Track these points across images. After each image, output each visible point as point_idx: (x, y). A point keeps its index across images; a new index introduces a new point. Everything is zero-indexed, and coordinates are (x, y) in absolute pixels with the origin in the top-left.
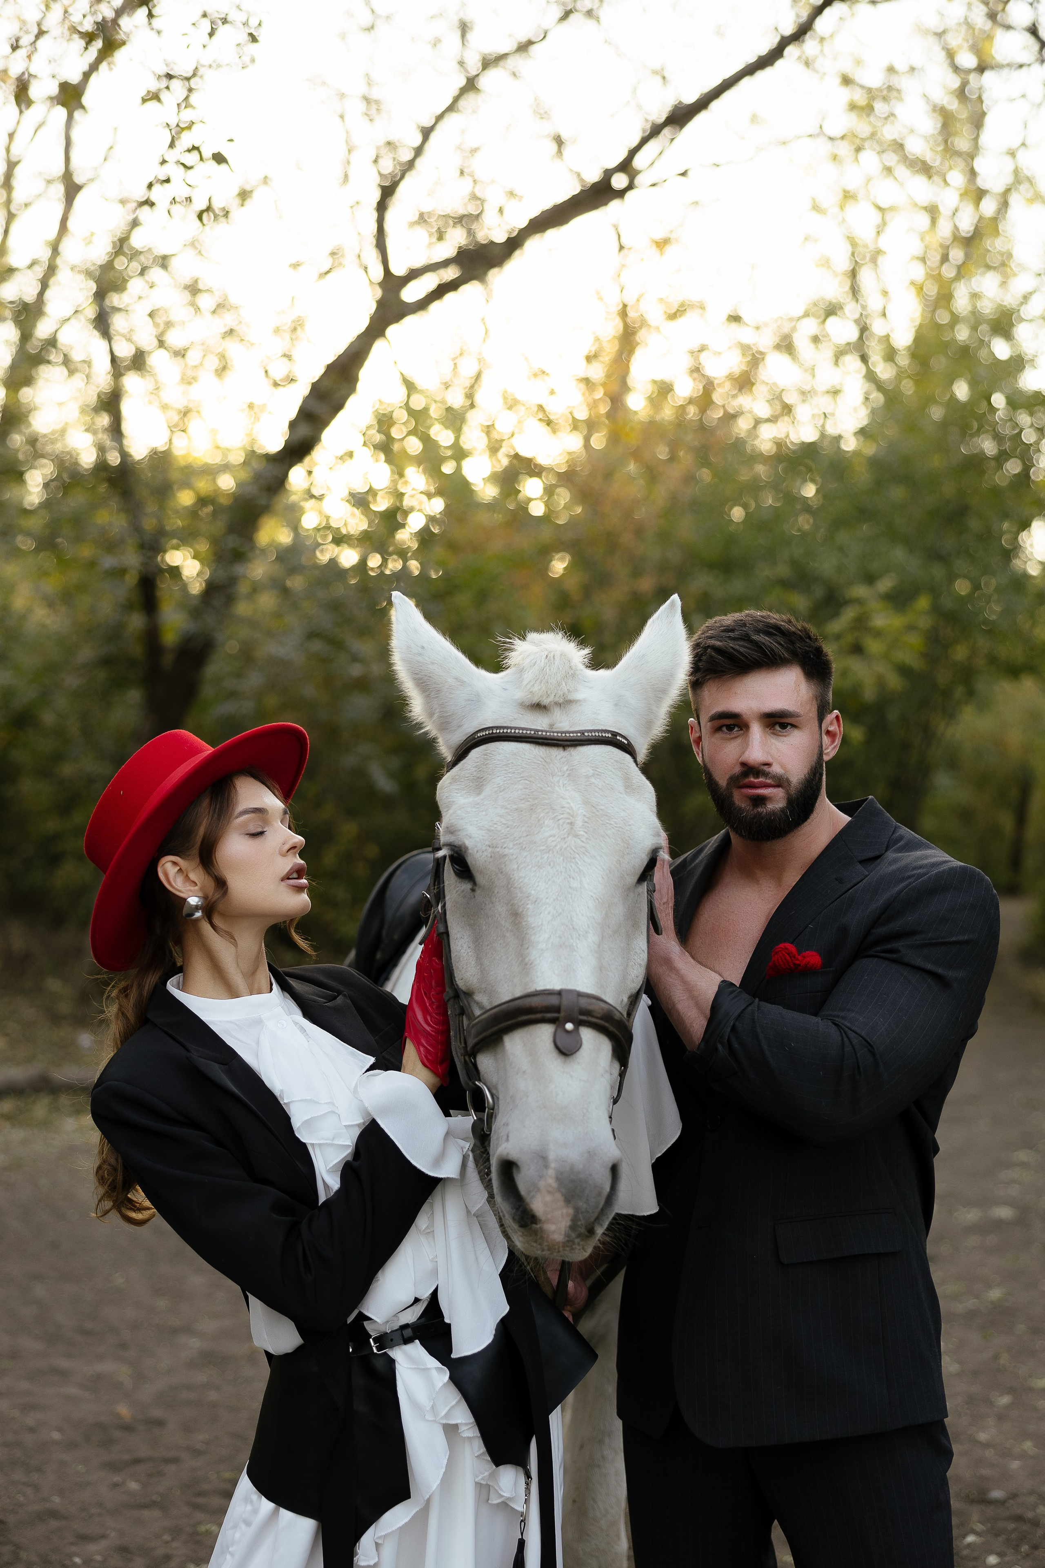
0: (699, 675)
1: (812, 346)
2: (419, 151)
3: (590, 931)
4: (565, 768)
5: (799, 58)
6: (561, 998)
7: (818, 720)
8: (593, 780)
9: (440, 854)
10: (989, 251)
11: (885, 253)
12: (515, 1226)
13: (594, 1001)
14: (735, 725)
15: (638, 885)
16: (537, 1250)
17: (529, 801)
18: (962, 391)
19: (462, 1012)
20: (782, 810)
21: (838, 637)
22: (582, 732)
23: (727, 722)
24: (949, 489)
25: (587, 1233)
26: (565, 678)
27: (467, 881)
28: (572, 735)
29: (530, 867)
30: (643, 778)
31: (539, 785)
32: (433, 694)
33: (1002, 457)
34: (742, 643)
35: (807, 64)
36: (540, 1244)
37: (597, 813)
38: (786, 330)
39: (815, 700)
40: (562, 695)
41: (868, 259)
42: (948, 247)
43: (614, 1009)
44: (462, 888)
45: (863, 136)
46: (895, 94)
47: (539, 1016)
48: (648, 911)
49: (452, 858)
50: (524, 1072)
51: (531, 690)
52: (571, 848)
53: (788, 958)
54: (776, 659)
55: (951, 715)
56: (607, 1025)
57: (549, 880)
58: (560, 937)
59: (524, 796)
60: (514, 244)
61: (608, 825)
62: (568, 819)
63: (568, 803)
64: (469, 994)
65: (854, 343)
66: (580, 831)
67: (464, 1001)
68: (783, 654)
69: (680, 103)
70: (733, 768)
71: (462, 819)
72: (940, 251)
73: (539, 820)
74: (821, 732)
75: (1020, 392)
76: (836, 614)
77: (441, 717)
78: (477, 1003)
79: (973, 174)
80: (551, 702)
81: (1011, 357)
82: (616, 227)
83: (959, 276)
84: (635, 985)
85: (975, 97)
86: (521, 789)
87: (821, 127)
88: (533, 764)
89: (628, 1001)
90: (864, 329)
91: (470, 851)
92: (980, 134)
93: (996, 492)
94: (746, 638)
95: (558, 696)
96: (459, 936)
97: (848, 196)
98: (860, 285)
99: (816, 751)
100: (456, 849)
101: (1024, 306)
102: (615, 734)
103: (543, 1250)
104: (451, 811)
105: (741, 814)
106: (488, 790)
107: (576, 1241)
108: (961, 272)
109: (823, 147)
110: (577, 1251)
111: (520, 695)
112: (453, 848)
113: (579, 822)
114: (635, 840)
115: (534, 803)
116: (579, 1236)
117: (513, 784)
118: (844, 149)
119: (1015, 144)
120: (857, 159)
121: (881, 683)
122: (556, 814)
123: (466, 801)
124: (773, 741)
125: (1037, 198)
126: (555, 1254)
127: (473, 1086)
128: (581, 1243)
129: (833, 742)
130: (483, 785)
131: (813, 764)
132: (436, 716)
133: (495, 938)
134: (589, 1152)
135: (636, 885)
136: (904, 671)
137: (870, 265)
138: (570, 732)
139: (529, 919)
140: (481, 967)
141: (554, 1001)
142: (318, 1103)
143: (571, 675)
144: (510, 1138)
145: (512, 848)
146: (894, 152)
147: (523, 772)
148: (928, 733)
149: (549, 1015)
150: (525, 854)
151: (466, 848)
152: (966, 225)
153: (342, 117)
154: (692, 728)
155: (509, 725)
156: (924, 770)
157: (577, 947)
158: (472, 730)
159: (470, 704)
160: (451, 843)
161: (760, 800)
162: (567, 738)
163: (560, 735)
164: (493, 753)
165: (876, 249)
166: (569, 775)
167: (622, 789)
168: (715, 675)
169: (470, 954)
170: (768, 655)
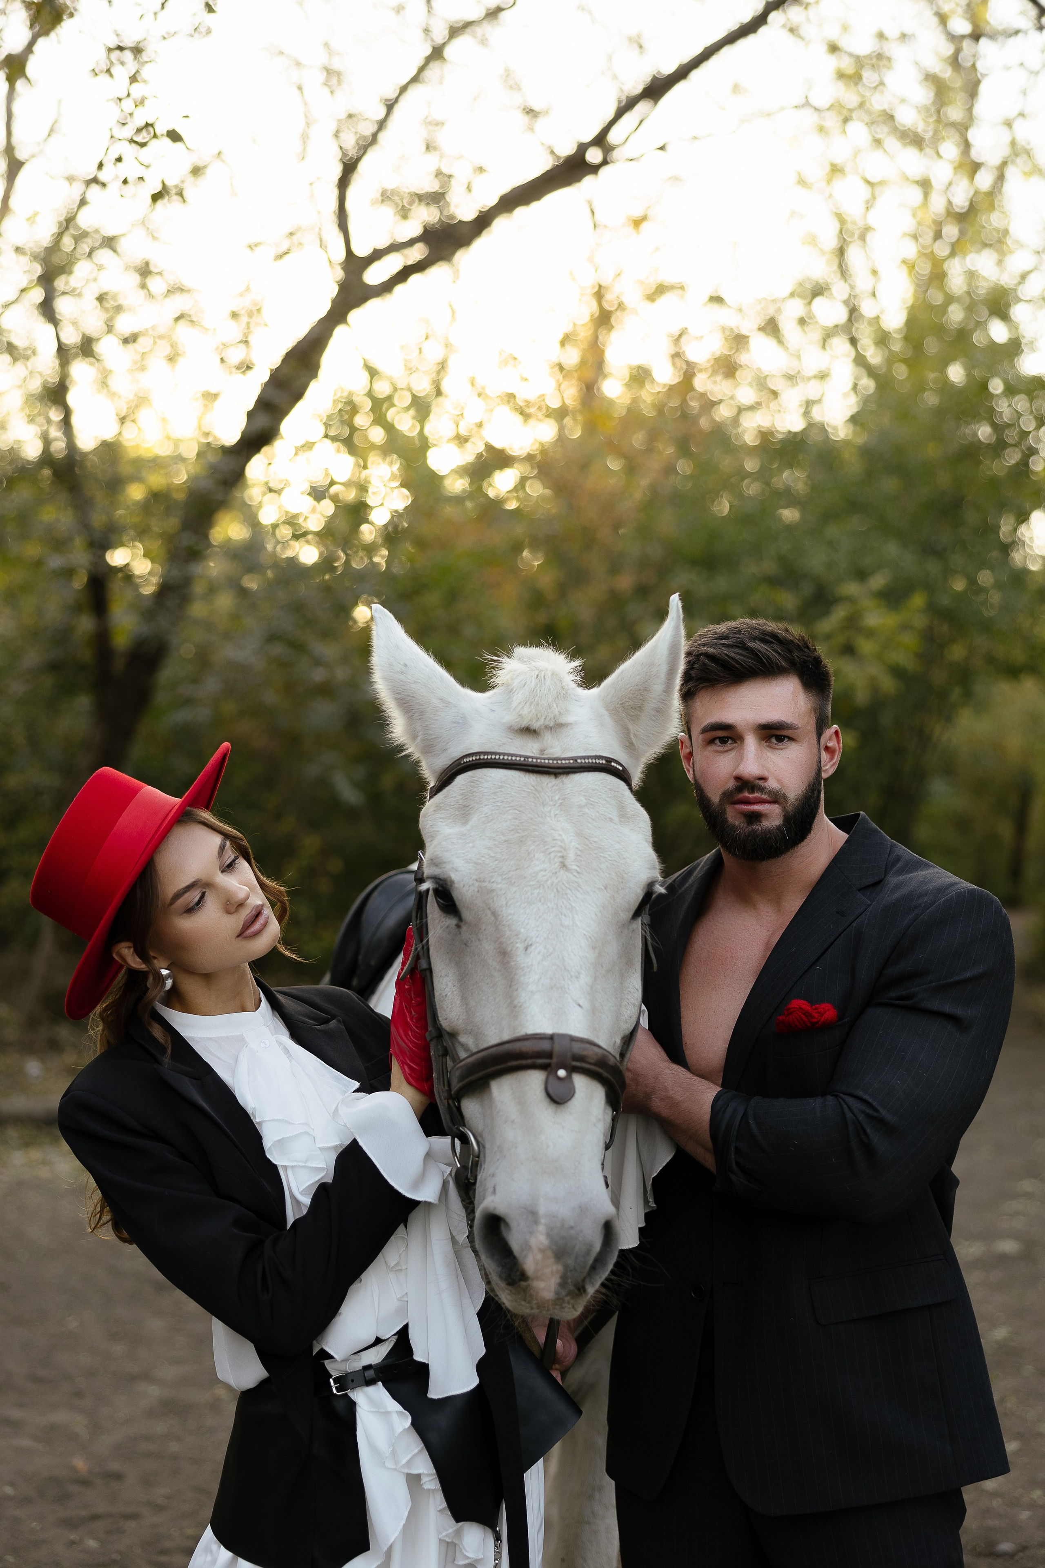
0: (690, 685)
1: (798, 328)
2: (382, 124)
3: (583, 972)
4: (557, 797)
5: (784, 26)
6: (553, 1043)
7: (817, 734)
8: (586, 810)
9: (424, 887)
10: (984, 227)
11: (874, 229)
12: (503, 1284)
13: (588, 1046)
14: (728, 738)
15: (632, 921)
16: (526, 1309)
17: (518, 833)
18: (956, 373)
19: (446, 1053)
20: (779, 828)
21: (828, 637)
22: (575, 759)
23: (720, 734)
24: (944, 480)
25: (577, 1291)
26: (557, 700)
27: (452, 917)
28: (564, 762)
29: (519, 903)
30: (638, 806)
31: (529, 815)
32: (416, 714)
33: (999, 447)
34: (737, 650)
35: (792, 30)
36: (529, 1302)
37: (590, 846)
38: (771, 312)
39: (813, 712)
40: (552, 718)
41: (856, 236)
42: (941, 222)
43: (608, 1054)
44: (447, 924)
45: (851, 107)
46: (885, 62)
47: (529, 1061)
48: (642, 946)
49: (436, 892)
50: (513, 1121)
51: (520, 713)
52: (563, 884)
53: (805, 1019)
54: (773, 667)
55: (948, 719)
56: (600, 1070)
57: (540, 917)
58: (551, 979)
59: (513, 827)
60: (483, 221)
61: (601, 858)
62: (560, 852)
63: (560, 835)
64: (453, 1035)
65: (843, 326)
66: (572, 865)
67: (447, 1042)
68: (781, 663)
69: (659, 73)
70: (726, 783)
71: (447, 851)
72: (933, 227)
73: (529, 853)
74: (820, 747)
75: (1019, 377)
76: (826, 613)
77: (425, 740)
78: (462, 1045)
79: (967, 146)
80: (541, 726)
81: (1010, 339)
82: (590, 203)
83: (953, 254)
84: (629, 1026)
85: (969, 64)
86: (510, 820)
87: (807, 98)
88: (523, 793)
89: (621, 1042)
90: (853, 312)
91: (456, 885)
92: (974, 103)
93: (994, 483)
94: (742, 645)
95: (548, 719)
96: (443, 974)
97: (836, 170)
98: (849, 264)
99: (815, 766)
100: (441, 882)
101: (1021, 286)
102: (609, 760)
103: (532, 1308)
104: (435, 842)
105: (734, 832)
106: (475, 820)
107: (567, 1299)
108: (955, 249)
109: (809, 118)
110: (566, 1310)
111: (509, 718)
112: (438, 881)
113: (571, 855)
114: (630, 874)
115: (524, 834)
116: (569, 1293)
117: (501, 813)
118: (832, 121)
119: (1013, 114)
120: (844, 131)
121: (874, 686)
122: (547, 847)
123: (452, 831)
124: (769, 754)
125: (1036, 171)
126: (544, 1312)
127: (458, 1132)
128: (572, 1301)
129: (832, 758)
130: (469, 814)
131: (812, 780)
132: (419, 738)
133: (482, 977)
134: (581, 1207)
135: (630, 922)
136: (897, 672)
137: (859, 242)
138: (561, 759)
139: (518, 959)
140: (466, 1008)
141: (546, 1046)
142: (291, 1123)
143: (563, 695)
144: (497, 1190)
145: (501, 883)
146: (884, 123)
147: (512, 801)
148: (923, 737)
149: (540, 1061)
150: (514, 889)
151: (452, 882)
152: (961, 200)
153: (300, 88)
154: (682, 743)
155: (498, 751)
156: (920, 776)
157: (569, 989)
158: (458, 755)
159: (456, 727)
160: (436, 876)
161: (754, 817)
162: (559, 765)
163: (551, 762)
164: (480, 780)
165: (865, 225)
166: (561, 805)
167: (616, 819)
168: (707, 684)
169: (455, 993)
170: (764, 663)
